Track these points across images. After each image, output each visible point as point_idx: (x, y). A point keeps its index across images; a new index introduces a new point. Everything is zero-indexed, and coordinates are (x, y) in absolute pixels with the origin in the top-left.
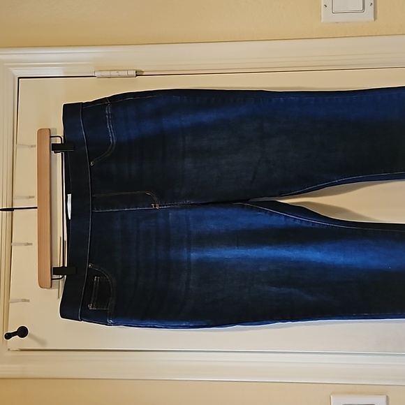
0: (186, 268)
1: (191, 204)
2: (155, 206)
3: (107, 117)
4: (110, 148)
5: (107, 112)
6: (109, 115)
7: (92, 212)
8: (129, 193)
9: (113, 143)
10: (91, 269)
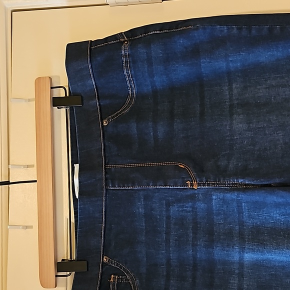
0: (237, 271)
1: (246, 185)
2: (192, 185)
3: (124, 59)
4: (128, 101)
5: (123, 52)
6: (126, 56)
7: (106, 189)
8: (155, 164)
9: (133, 94)
10: (106, 264)
